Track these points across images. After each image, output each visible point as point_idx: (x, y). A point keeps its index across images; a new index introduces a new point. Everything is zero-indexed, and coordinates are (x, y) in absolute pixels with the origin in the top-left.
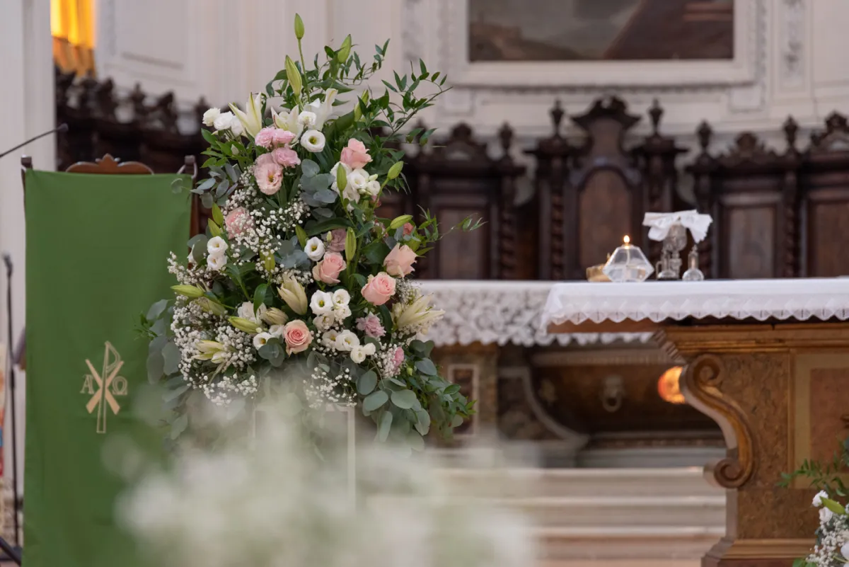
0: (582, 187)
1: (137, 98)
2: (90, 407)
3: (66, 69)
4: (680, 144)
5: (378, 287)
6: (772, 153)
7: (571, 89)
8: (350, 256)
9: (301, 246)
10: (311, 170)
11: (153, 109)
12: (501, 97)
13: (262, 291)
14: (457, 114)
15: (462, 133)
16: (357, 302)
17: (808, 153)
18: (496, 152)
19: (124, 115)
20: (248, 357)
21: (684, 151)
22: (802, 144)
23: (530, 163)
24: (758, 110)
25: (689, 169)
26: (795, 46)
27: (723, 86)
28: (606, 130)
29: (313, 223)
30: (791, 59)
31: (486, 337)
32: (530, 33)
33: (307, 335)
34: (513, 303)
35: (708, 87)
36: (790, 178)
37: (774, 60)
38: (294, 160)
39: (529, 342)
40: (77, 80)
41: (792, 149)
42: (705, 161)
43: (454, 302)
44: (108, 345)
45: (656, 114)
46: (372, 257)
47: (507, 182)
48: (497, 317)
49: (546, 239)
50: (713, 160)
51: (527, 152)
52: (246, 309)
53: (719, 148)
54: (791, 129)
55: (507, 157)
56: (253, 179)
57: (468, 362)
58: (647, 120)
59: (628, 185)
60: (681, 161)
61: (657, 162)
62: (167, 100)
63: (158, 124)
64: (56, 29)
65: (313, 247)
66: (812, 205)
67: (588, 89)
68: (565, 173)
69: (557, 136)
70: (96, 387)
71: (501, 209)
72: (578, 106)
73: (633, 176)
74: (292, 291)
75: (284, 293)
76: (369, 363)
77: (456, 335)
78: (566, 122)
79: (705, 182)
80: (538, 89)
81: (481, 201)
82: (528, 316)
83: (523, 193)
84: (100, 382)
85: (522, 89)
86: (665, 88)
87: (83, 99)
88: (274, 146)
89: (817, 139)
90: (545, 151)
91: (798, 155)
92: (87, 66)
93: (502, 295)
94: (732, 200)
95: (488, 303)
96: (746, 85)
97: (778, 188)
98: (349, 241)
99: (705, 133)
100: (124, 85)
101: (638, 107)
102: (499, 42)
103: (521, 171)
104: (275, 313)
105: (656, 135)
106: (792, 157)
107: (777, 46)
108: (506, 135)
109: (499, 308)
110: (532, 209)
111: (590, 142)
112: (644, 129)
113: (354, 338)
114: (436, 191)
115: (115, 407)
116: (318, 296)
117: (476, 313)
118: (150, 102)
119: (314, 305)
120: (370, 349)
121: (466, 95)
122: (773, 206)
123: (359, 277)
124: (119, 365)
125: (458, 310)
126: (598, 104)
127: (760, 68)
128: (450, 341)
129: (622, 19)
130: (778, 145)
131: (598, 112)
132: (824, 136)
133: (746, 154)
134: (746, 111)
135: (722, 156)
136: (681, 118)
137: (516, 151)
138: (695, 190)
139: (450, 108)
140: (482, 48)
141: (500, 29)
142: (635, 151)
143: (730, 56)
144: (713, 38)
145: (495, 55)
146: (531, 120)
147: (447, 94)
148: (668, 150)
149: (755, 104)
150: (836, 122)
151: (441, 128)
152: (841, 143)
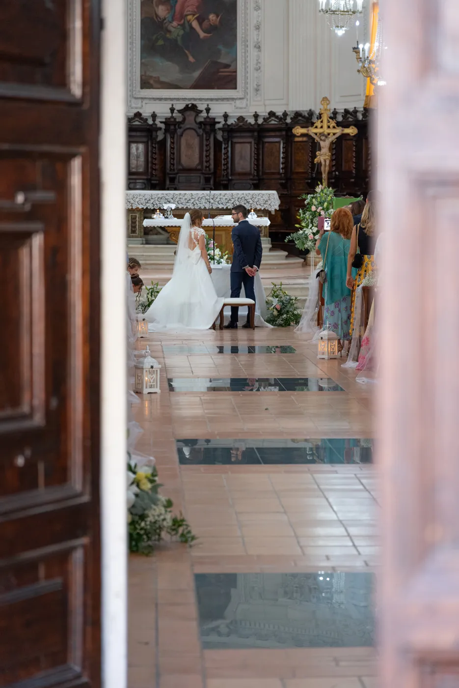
0: (181, 135)
4: (217, 120)
6: (250, 123)
7: (178, 99)
12: (152, 102)
14: (136, 108)
15: (138, 115)
17: (262, 124)
18: (150, 122)
21: (219, 123)
22: (260, 121)
23: (163, 126)
24: (245, 108)
25: (219, 129)
26: (258, 86)
27: (233, 99)
28: (190, 116)
30: (257, 90)
31: (140, 207)
32: (162, 79)
34: (148, 197)
35: (228, 99)
36: (256, 134)
37: (251, 90)
39: (152, 208)
41: (257, 123)
42: (226, 126)
43: (131, 197)
45: (208, 110)
47: (154, 133)
48: (143, 201)
49: (168, 153)
50: (228, 125)
51: (161, 122)
53: (231, 121)
54: (256, 116)
55: (154, 124)
57: (135, 213)
58: (205, 111)
59: (198, 135)
60: (218, 126)
61: (208, 127)
66: (264, 143)
67: (184, 99)
68: (175, 130)
69: (172, 117)
71: (152, 143)
72: (180, 106)
73: (201, 131)
77: (132, 206)
78: (175, 111)
79: (226, 134)
80: (166, 99)
81: (145, 140)
82: (152, 201)
83: (160, 136)
85: (160, 99)
86: (212, 100)
89: (265, 120)
90: (168, 122)
91: (259, 125)
93: (145, 194)
94: (235, 140)
95: (141, 197)
96: (240, 99)
97: (252, 137)
99: (226, 116)
101: (202, 107)
102: (152, 82)
103: (160, 129)
105: (208, 117)
106: (256, 127)
107: (252, 86)
108: (154, 116)
109: (144, 198)
110: (164, 141)
111: (184, 119)
112: (204, 114)
117: (137, 200)
121: (140, 101)
122: (250, 143)
125: (132, 199)
126: (187, 105)
127: (246, 93)
128: (130, 208)
129: (196, 74)
130: (252, 121)
131: (187, 108)
132: (268, 119)
133: (241, 124)
134: (241, 108)
135: (232, 124)
136: (217, 111)
137: (157, 122)
138: (223, 137)
139: (133, 105)
140: (145, 84)
141: (151, 77)
142: (201, 123)
143: (236, 88)
144: (229, 82)
145: (150, 87)
146: (163, 111)
147: (133, 100)
148: (212, 122)
149: (244, 106)
150: (272, 114)
151: (130, 113)
152: (273, 122)
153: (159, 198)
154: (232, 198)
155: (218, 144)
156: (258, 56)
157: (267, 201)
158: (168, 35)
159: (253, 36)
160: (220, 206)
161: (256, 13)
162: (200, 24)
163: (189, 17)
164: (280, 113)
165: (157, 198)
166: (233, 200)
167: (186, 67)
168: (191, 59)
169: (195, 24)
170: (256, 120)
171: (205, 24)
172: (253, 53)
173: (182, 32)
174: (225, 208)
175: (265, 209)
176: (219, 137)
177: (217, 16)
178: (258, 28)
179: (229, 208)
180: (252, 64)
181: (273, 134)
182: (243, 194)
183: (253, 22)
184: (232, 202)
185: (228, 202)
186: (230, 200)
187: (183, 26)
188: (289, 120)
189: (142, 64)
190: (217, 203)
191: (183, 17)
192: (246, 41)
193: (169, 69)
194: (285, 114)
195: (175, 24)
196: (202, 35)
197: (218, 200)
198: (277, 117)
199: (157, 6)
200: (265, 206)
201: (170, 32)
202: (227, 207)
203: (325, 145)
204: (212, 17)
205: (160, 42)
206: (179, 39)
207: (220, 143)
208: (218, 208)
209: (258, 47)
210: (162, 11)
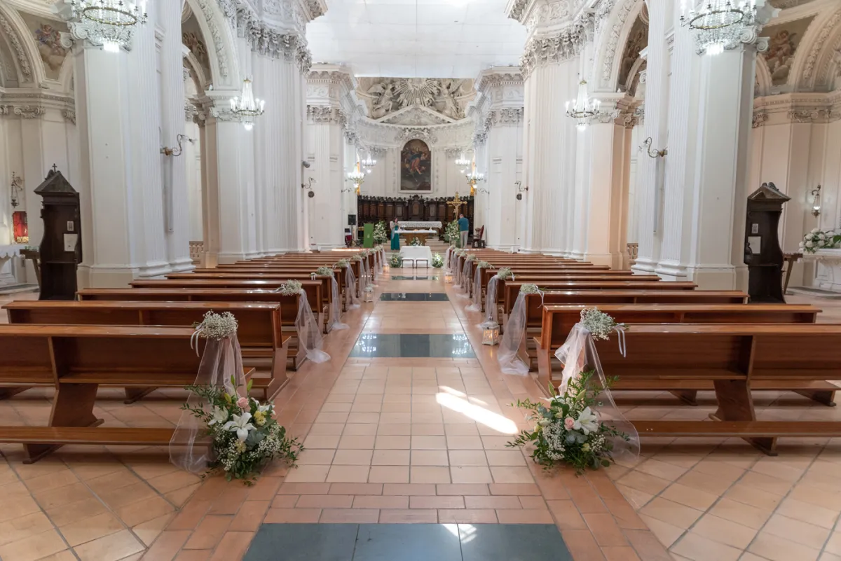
0: (413, 205)
7: (412, 193)
12: (404, 194)
14: (399, 196)
15: (400, 198)
21: (425, 201)
25: (425, 203)
26: (437, 189)
27: (429, 193)
28: (416, 198)
30: (437, 191)
32: (408, 187)
40: (360, 196)
41: (437, 201)
42: (427, 202)
45: (422, 197)
47: (405, 204)
51: (407, 201)
53: (429, 200)
54: (437, 199)
55: (405, 201)
59: (419, 205)
62: (367, 196)
63: (367, 199)
64: (358, 191)
66: (439, 207)
67: (414, 193)
68: (411, 203)
69: (411, 199)
71: (404, 207)
72: (413, 195)
73: (419, 203)
78: (412, 197)
79: (427, 204)
80: (409, 193)
81: (402, 206)
83: (407, 205)
85: (407, 193)
86: (423, 193)
87: (360, 198)
89: (439, 200)
90: (410, 201)
92: (361, 194)
94: (430, 206)
96: (432, 193)
97: (435, 205)
99: (427, 199)
101: (419, 196)
105: (422, 199)
107: (435, 189)
108: (405, 199)
111: (414, 200)
112: (420, 198)
114: (397, 205)
121: (401, 194)
122: (435, 207)
127: (433, 191)
129: (418, 186)
130: (435, 200)
131: (415, 196)
133: (432, 201)
136: (425, 197)
140: (402, 189)
141: (404, 187)
142: (419, 201)
143: (430, 190)
144: (429, 188)
145: (404, 190)
146: (408, 197)
147: (398, 194)
148: (422, 201)
149: (433, 195)
150: (442, 198)
151: (397, 198)
152: (442, 200)
155: (424, 208)
157: (437, 225)
158: (409, 174)
159: (436, 174)
160: (423, 227)
161: (437, 166)
163: (416, 168)
164: (444, 197)
167: (415, 183)
168: (417, 181)
169: (418, 170)
171: (421, 170)
172: (436, 179)
173: (413, 173)
176: (425, 205)
177: (425, 168)
178: (437, 171)
180: (435, 182)
181: (441, 204)
182: (430, 223)
183: (436, 169)
187: (414, 170)
188: (446, 200)
189: (401, 182)
191: (414, 168)
192: (434, 175)
193: (409, 184)
195: (411, 170)
196: (420, 173)
199: (406, 164)
200: (436, 227)
201: (410, 172)
203: (457, 207)
204: (423, 168)
205: (407, 176)
206: (413, 175)
209: (437, 177)
210: (407, 166)
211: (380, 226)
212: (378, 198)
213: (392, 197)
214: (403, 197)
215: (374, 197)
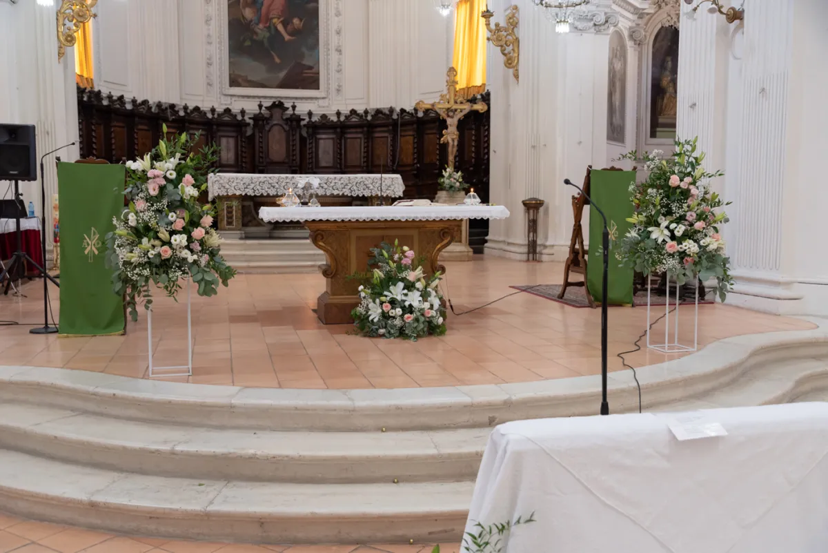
0: (269, 131)
1: (110, 97)
2: (86, 252)
3: (82, 86)
4: (301, 117)
5: (198, 233)
6: (332, 121)
7: (265, 97)
8: (187, 220)
9: (167, 216)
10: (170, 187)
11: (116, 101)
12: (241, 99)
13: (151, 234)
14: (226, 104)
15: (228, 111)
16: (190, 239)
17: (344, 121)
18: (239, 118)
19: (105, 103)
20: (146, 260)
21: (304, 120)
22: (342, 119)
23: (251, 122)
24: (328, 107)
25: (304, 125)
26: (339, 86)
27: (316, 98)
28: (277, 112)
29: (172, 207)
30: (338, 90)
31: (238, 193)
32: (249, 78)
33: (170, 252)
34: (248, 182)
35: (311, 98)
36: (339, 130)
37: (333, 91)
38: (164, 182)
39: (253, 195)
40: (87, 91)
41: (339, 120)
42: (311, 123)
43: (226, 180)
44: (93, 229)
45: (294, 107)
46: (195, 219)
47: (243, 129)
48: (241, 186)
49: (257, 147)
50: (313, 123)
51: (250, 118)
52: (145, 240)
53: (315, 119)
54: (338, 114)
55: (243, 120)
56: (147, 189)
57: (231, 201)
58: (291, 109)
59: (285, 131)
60: (303, 123)
61: (294, 123)
62: (122, 97)
63: (118, 106)
64: (78, 71)
65: (172, 216)
66: (346, 139)
67: (271, 97)
68: (264, 126)
69: (260, 113)
70: (88, 245)
71: (241, 138)
72: (267, 103)
73: (287, 128)
74: (164, 235)
75: (160, 235)
76: (195, 262)
77: (227, 192)
78: (263, 108)
79: (310, 130)
80: (254, 97)
81: (234, 134)
82: (252, 186)
83: (249, 132)
84: (90, 242)
85: (248, 97)
86: (296, 98)
87: (89, 97)
88: (155, 177)
89: (347, 117)
90: (256, 118)
91: (341, 122)
92: (91, 86)
93: (243, 178)
94: (319, 136)
95: (238, 181)
96: (323, 98)
97: (335, 133)
98: (186, 215)
99: (310, 114)
100: (105, 92)
101: (288, 104)
102: (240, 80)
103: (249, 124)
104: (157, 242)
105: (294, 114)
106: (339, 123)
107: (334, 86)
108: (243, 112)
109: (242, 182)
110: (253, 135)
111: (271, 116)
112: (290, 112)
113: (189, 253)
114: (219, 131)
115: (96, 252)
116: (174, 237)
117: (234, 185)
118: (115, 98)
119: (173, 241)
120: (195, 257)
121: (229, 98)
122: (333, 139)
123: (191, 228)
124: (97, 236)
125: (228, 183)
126: (274, 102)
127: (328, 93)
128: (225, 194)
129: (282, 75)
130: (335, 119)
131: (274, 105)
132: (349, 116)
133: (324, 122)
134: (324, 107)
135: (316, 121)
136: (302, 109)
137: (246, 118)
138: (307, 133)
139: (223, 102)
140: (234, 82)
141: (240, 76)
142: (287, 119)
143: (318, 89)
144: (312, 82)
145: (239, 85)
146: (251, 107)
147: (222, 97)
148: (298, 119)
149: (327, 104)
150: (353, 112)
151: (220, 109)
152: (355, 119)
153: (260, 182)
154: (350, 183)
155: (303, 139)
156: (339, 59)
157: (389, 186)
158: (255, 37)
159: (334, 41)
160: (335, 192)
161: (336, 18)
162: (285, 26)
163: (275, 20)
164: (360, 110)
165: (258, 183)
166: (350, 185)
167: (273, 68)
168: (277, 60)
169: (280, 28)
170: (339, 117)
171: (289, 27)
172: (334, 56)
173: (267, 35)
174: (341, 194)
175: (387, 195)
176: (304, 134)
177: (301, 20)
178: (338, 33)
179: (345, 194)
180: (333, 66)
181: (354, 130)
182: (362, 178)
183: (334, 27)
184: (349, 187)
185: (344, 188)
186: (347, 185)
187: (269, 28)
188: (369, 118)
189: (230, 62)
190: (331, 189)
191: (269, 20)
192: (327, 44)
193: (255, 69)
194: (366, 112)
195: (261, 26)
196: (287, 37)
197: (332, 185)
198: (358, 115)
199: (244, 8)
200: (388, 192)
201: (256, 34)
202: (343, 194)
203: (452, 122)
204: (296, 21)
205: (248, 43)
206: (265, 41)
207: (305, 138)
208: (333, 194)
209: (339, 51)
210: (248, 13)
211: (168, 166)
212: (159, 105)
213: (206, 107)
214: (236, 107)
215: (145, 102)
